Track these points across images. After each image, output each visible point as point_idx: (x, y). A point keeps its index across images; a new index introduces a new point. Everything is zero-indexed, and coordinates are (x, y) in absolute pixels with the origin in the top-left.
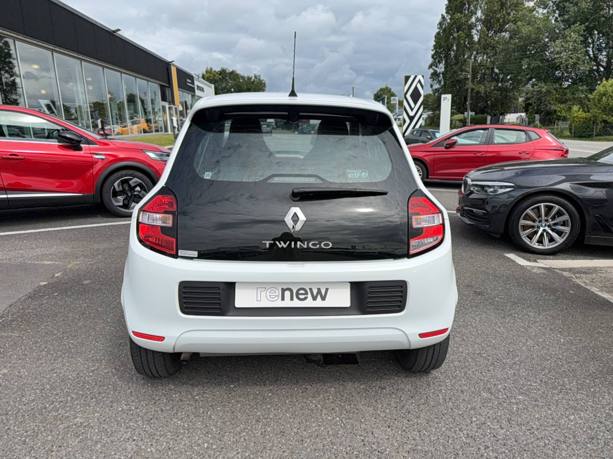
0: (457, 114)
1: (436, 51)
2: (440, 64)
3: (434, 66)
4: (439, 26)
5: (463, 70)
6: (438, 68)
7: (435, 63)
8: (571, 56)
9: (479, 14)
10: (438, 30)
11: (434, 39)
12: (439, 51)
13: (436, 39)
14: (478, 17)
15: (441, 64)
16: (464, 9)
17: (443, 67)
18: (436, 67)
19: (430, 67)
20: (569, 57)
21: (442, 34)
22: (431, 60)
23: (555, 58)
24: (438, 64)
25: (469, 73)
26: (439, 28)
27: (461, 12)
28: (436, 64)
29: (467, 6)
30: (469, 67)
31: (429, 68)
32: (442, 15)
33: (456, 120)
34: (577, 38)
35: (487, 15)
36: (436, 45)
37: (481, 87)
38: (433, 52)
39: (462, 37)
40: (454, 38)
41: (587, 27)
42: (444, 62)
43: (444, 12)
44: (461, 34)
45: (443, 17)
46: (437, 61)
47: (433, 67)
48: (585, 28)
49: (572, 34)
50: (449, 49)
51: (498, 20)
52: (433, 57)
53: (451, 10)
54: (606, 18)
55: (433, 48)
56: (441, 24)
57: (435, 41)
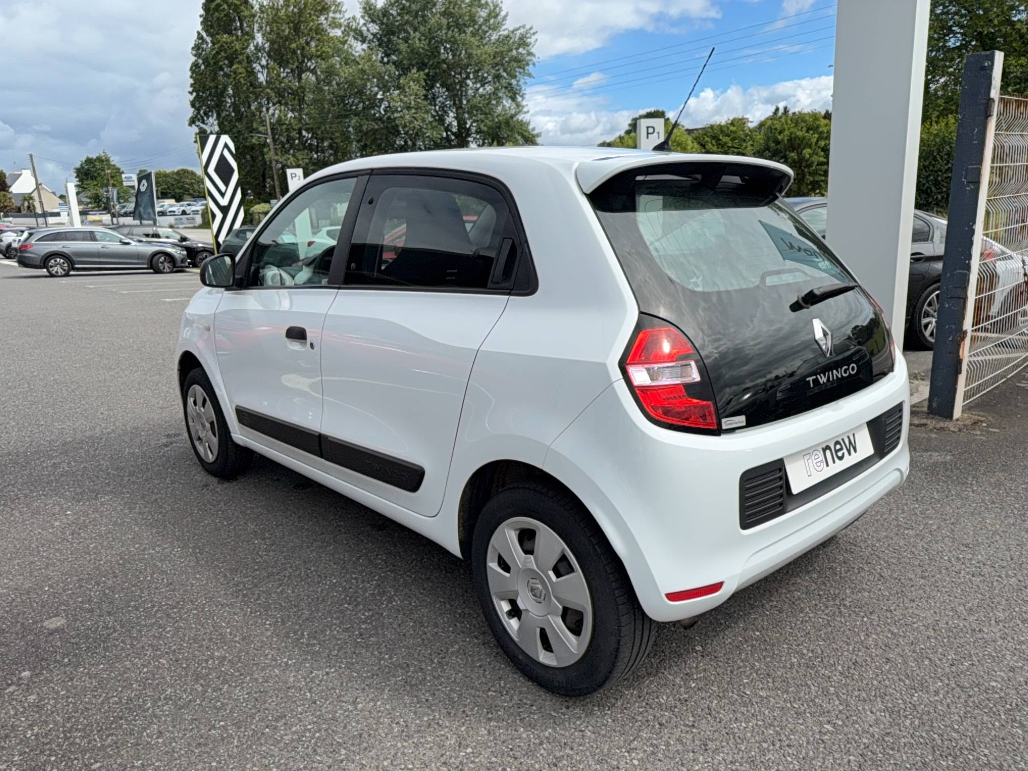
0: (259, 203)
1: (198, 95)
2: (208, 118)
3: (199, 120)
4: (194, 52)
5: (254, 130)
6: (206, 124)
7: (199, 116)
8: (415, 115)
9: (259, 38)
10: (193, 59)
11: (189, 74)
12: (204, 95)
13: (193, 73)
14: (258, 43)
15: (210, 118)
16: (233, 28)
17: (216, 123)
18: (203, 122)
19: (192, 122)
20: (413, 117)
21: (203, 67)
22: (190, 112)
23: (396, 118)
24: (205, 118)
25: (267, 134)
26: (195, 55)
27: (230, 33)
28: (202, 117)
29: (238, 24)
30: (266, 126)
31: (190, 125)
32: (199, 33)
33: (259, 213)
34: (418, 90)
35: (272, 42)
36: (195, 83)
37: (289, 159)
38: (192, 97)
39: (241, 73)
40: (227, 75)
41: (427, 75)
42: (215, 115)
43: (199, 28)
44: (238, 68)
45: (200, 37)
46: (202, 112)
47: (197, 123)
48: (425, 77)
49: (411, 83)
50: (222, 94)
51: (294, 52)
52: (193, 104)
53: (212, 27)
54: (448, 65)
55: (191, 89)
56: (197, 47)
57: (191, 77)
